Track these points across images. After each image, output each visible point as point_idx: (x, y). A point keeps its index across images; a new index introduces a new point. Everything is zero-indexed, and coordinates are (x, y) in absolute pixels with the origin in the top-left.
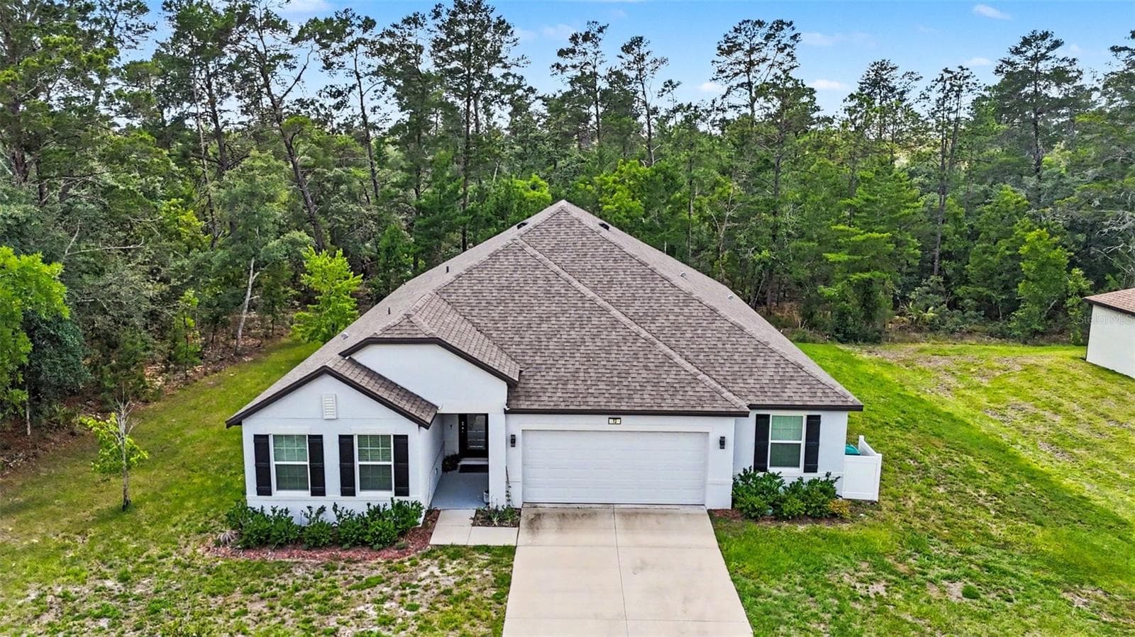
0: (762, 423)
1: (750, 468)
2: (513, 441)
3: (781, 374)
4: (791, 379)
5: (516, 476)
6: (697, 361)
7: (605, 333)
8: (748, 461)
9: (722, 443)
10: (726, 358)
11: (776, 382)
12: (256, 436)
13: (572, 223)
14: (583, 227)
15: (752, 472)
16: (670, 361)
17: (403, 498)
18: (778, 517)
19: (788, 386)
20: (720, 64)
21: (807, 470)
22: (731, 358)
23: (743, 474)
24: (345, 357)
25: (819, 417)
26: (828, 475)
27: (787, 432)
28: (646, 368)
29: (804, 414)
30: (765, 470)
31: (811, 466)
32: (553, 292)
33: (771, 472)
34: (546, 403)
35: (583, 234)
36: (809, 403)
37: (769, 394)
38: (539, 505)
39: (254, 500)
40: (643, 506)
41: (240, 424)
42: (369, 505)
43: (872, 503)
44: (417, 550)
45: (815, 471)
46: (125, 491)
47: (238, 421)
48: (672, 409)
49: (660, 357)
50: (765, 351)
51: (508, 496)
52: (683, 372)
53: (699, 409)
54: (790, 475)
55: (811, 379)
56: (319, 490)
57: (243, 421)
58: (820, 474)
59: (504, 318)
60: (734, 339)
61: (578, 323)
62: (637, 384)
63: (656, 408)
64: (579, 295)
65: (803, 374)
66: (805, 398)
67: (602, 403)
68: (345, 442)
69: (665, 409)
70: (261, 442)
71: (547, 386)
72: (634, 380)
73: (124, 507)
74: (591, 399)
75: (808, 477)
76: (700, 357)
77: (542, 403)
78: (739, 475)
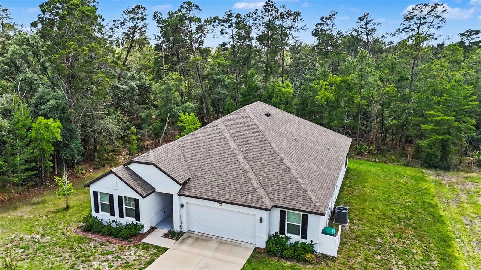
0: (282, 214)
1: (278, 232)
2: (182, 206)
3: (296, 193)
4: (299, 196)
5: (184, 220)
6: (263, 182)
7: (230, 165)
8: (277, 229)
9: (261, 220)
10: (276, 182)
11: (292, 196)
12: (94, 191)
13: (244, 115)
14: (248, 116)
15: (279, 234)
16: (250, 181)
17: (138, 222)
18: (282, 257)
19: (296, 199)
20: (404, 25)
21: (302, 238)
22: (278, 183)
23: (275, 234)
24: (125, 166)
25: (307, 215)
26: (311, 241)
27: (294, 219)
28: (239, 183)
29: (301, 213)
30: (284, 234)
31: (304, 236)
32: (220, 145)
33: (287, 236)
34: (193, 193)
35: (246, 120)
36: (301, 209)
37: (286, 202)
38: (193, 232)
39: (94, 214)
40: (231, 240)
41: (89, 186)
42: (127, 222)
43: (333, 257)
44: (135, 243)
45: (306, 238)
46: (67, 202)
47: (88, 186)
48: (239, 203)
49: (246, 179)
50: (294, 181)
51: (180, 227)
52: (252, 187)
53: (250, 204)
54: (294, 238)
55: (308, 197)
56: (113, 214)
57: (90, 186)
58: (308, 241)
59: (196, 155)
60: (284, 174)
61: (223, 160)
62: (231, 190)
63: (233, 202)
64: (229, 147)
65: (306, 194)
66: (301, 206)
67: (214, 196)
68: (120, 198)
69: (236, 202)
70: (95, 193)
71: (197, 186)
72: (231, 188)
73: (66, 208)
74: (210, 194)
75: (303, 241)
76: (265, 181)
77: (192, 193)
78: (273, 234)
